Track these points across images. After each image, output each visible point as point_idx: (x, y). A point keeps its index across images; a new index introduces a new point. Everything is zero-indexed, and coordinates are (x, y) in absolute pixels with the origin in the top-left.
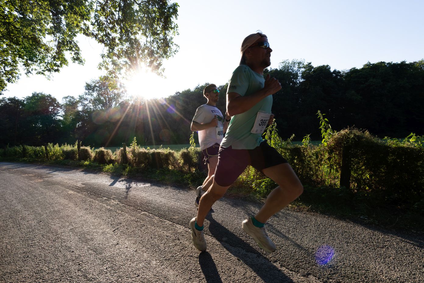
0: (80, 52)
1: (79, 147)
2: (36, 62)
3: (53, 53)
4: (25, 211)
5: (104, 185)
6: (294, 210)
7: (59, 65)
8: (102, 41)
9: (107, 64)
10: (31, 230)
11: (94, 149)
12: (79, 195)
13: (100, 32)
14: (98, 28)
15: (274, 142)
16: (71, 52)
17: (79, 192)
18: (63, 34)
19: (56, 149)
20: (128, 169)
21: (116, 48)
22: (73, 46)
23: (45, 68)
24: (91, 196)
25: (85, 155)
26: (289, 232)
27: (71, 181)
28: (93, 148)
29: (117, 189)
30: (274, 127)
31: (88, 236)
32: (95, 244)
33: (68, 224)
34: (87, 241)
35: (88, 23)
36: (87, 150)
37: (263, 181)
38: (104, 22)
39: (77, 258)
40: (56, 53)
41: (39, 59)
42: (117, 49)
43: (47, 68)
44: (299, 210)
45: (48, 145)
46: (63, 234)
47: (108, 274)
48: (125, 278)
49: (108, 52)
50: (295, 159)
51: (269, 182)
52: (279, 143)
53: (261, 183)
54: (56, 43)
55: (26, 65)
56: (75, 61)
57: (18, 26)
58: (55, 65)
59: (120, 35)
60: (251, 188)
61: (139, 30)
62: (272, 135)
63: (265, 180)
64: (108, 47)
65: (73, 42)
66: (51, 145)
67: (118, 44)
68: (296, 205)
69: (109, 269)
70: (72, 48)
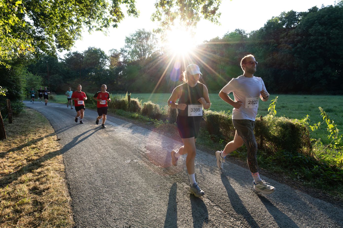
0: (135, 4)
1: (129, 97)
2: (95, 19)
3: (110, 8)
16: (127, 4)
25: (134, 107)
28: (141, 101)
36: (136, 102)
43: (104, 24)
56: (131, 14)
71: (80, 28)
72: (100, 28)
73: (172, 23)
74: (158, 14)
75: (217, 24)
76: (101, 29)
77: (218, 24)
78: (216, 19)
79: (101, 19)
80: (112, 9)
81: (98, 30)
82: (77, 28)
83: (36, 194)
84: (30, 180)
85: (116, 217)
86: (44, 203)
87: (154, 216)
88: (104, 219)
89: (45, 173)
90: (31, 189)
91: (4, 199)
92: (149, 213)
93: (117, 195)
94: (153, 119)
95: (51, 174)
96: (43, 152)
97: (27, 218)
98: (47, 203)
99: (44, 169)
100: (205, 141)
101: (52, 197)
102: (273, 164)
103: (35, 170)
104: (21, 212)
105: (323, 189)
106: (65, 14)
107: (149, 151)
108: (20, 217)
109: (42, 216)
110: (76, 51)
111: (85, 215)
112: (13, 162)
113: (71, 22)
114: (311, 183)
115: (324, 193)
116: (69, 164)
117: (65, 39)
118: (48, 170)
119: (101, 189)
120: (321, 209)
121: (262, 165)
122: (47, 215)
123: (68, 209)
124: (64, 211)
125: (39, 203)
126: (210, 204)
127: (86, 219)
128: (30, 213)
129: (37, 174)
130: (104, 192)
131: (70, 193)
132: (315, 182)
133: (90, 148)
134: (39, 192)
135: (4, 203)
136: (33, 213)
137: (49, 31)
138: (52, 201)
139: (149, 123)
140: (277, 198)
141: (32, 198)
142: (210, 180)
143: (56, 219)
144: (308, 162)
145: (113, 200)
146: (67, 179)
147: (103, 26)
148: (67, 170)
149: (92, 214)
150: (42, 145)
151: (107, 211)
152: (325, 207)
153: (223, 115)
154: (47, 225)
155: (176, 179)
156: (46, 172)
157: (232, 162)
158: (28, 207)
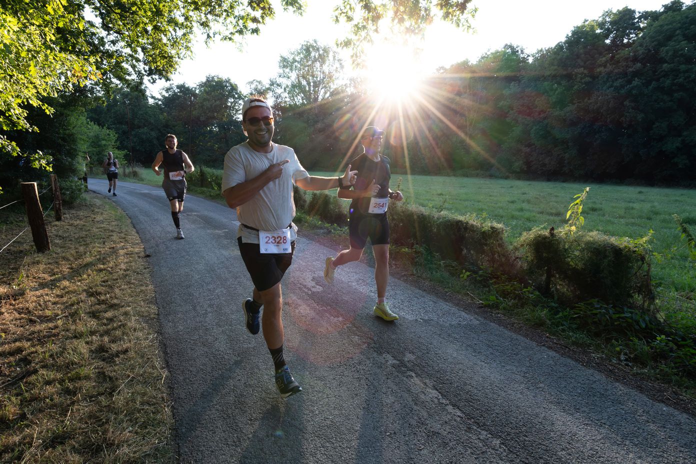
7: (260, 19)
23: (235, 27)
41: (226, 10)
43: (238, 28)
55: (205, 24)
56: (290, 7)
58: (255, 20)
71: (190, 35)
72: (230, 36)
73: (375, 27)
74: (348, 7)
75: (468, 32)
76: (232, 37)
77: (471, 30)
78: (467, 21)
79: (232, 17)
81: (225, 39)
82: (184, 35)
83: (104, 360)
84: (92, 333)
85: (254, 415)
86: (117, 379)
87: (327, 418)
88: (230, 417)
89: (121, 321)
90: (95, 349)
91: (43, 367)
92: (317, 412)
93: (256, 370)
94: (328, 223)
95: (132, 323)
96: (117, 279)
97: (86, 407)
98: (122, 380)
99: (119, 312)
100: (432, 273)
101: (132, 368)
102: (570, 327)
103: (101, 314)
104: (75, 394)
105: (674, 385)
106: (161, 6)
107: (321, 288)
108: (73, 403)
109: (114, 404)
110: (181, 83)
111: (195, 407)
112: (62, 297)
113: (172, 21)
114: (648, 371)
115: (675, 393)
116: (165, 306)
117: (160, 57)
118: (126, 314)
119: (226, 357)
120: (668, 425)
121: (548, 327)
122: (122, 402)
123: (163, 393)
124: (154, 396)
125: (108, 379)
126: (439, 400)
127: (197, 416)
128: (91, 397)
129: (105, 321)
130: (232, 363)
131: (167, 362)
132: (658, 369)
133: (207, 275)
134: (109, 358)
135: (43, 375)
136: (96, 396)
137: (132, 39)
138: (132, 375)
139: (322, 231)
140: (575, 397)
141: (95, 368)
142: (440, 352)
143: (139, 412)
144: (644, 326)
145: (249, 380)
146: (161, 334)
147: (237, 32)
148: (161, 317)
149: (209, 406)
150: (116, 265)
151: (235, 401)
152: (677, 421)
153: (471, 222)
154: (123, 421)
155: (372, 346)
156: (122, 318)
157: (485, 318)
158: (87, 385)
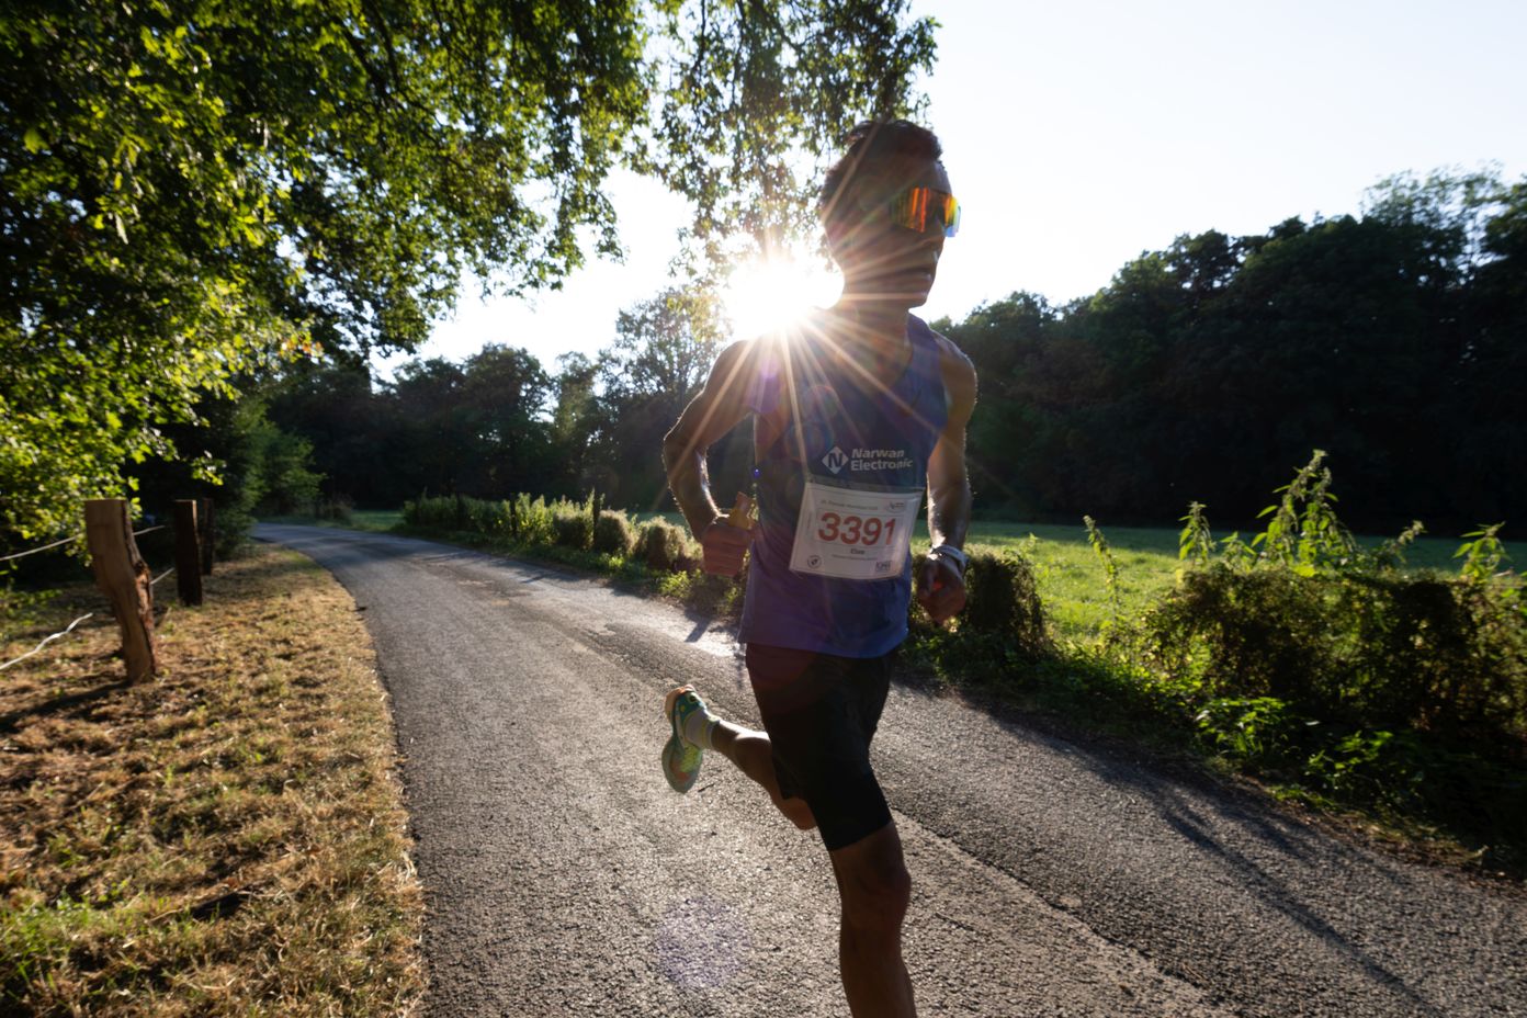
0: (617, 226)
1: (596, 512)
2: (503, 261)
3: (547, 232)
4: (475, 686)
5: (666, 639)
6: (1394, 851)
7: (564, 269)
8: (680, 185)
9: (693, 258)
10: (492, 744)
11: (638, 521)
12: (603, 659)
13: (676, 157)
14: (671, 144)
15: (1314, 550)
16: (594, 226)
17: (600, 652)
18: (575, 175)
19: (538, 512)
20: (733, 593)
21: (720, 203)
22: (600, 209)
23: (526, 277)
24: (634, 668)
25: (610, 537)
26: (1357, 937)
27: (579, 615)
28: (634, 518)
29: (704, 656)
30: (1318, 486)
31: (633, 792)
32: (653, 820)
33: (579, 744)
34: (630, 806)
35: (644, 133)
36: (616, 522)
37: (1251, 708)
38: (689, 124)
39: (608, 850)
40: (556, 233)
41: (512, 254)
42: (722, 206)
43: (531, 278)
44: (1418, 854)
45: (518, 498)
46: (569, 771)
47: (692, 919)
48: (740, 946)
49: (696, 218)
50: (1415, 631)
51: (1279, 714)
52: (1341, 557)
53: (1237, 712)
54: (557, 204)
55: (482, 272)
56: (605, 254)
57: (467, 161)
58: (553, 270)
59: (735, 160)
60: (1193, 726)
61: (794, 134)
62: (1305, 518)
63: (1256, 701)
64: (696, 202)
65: (600, 199)
66: (524, 498)
67: (725, 187)
68: (1408, 835)
69: (694, 905)
70: (596, 215)
71: (457, 288)
72: (517, 289)
76: (521, 292)
79: (523, 262)
80: (553, 237)
94: (659, 570)
106: (413, 247)
107: (612, 632)
110: (436, 357)
116: (387, 650)
117: (405, 320)
123: (382, 705)
139: (646, 581)
145: (488, 696)
146: (380, 670)
147: (528, 284)
149: (435, 711)
151: (468, 708)
